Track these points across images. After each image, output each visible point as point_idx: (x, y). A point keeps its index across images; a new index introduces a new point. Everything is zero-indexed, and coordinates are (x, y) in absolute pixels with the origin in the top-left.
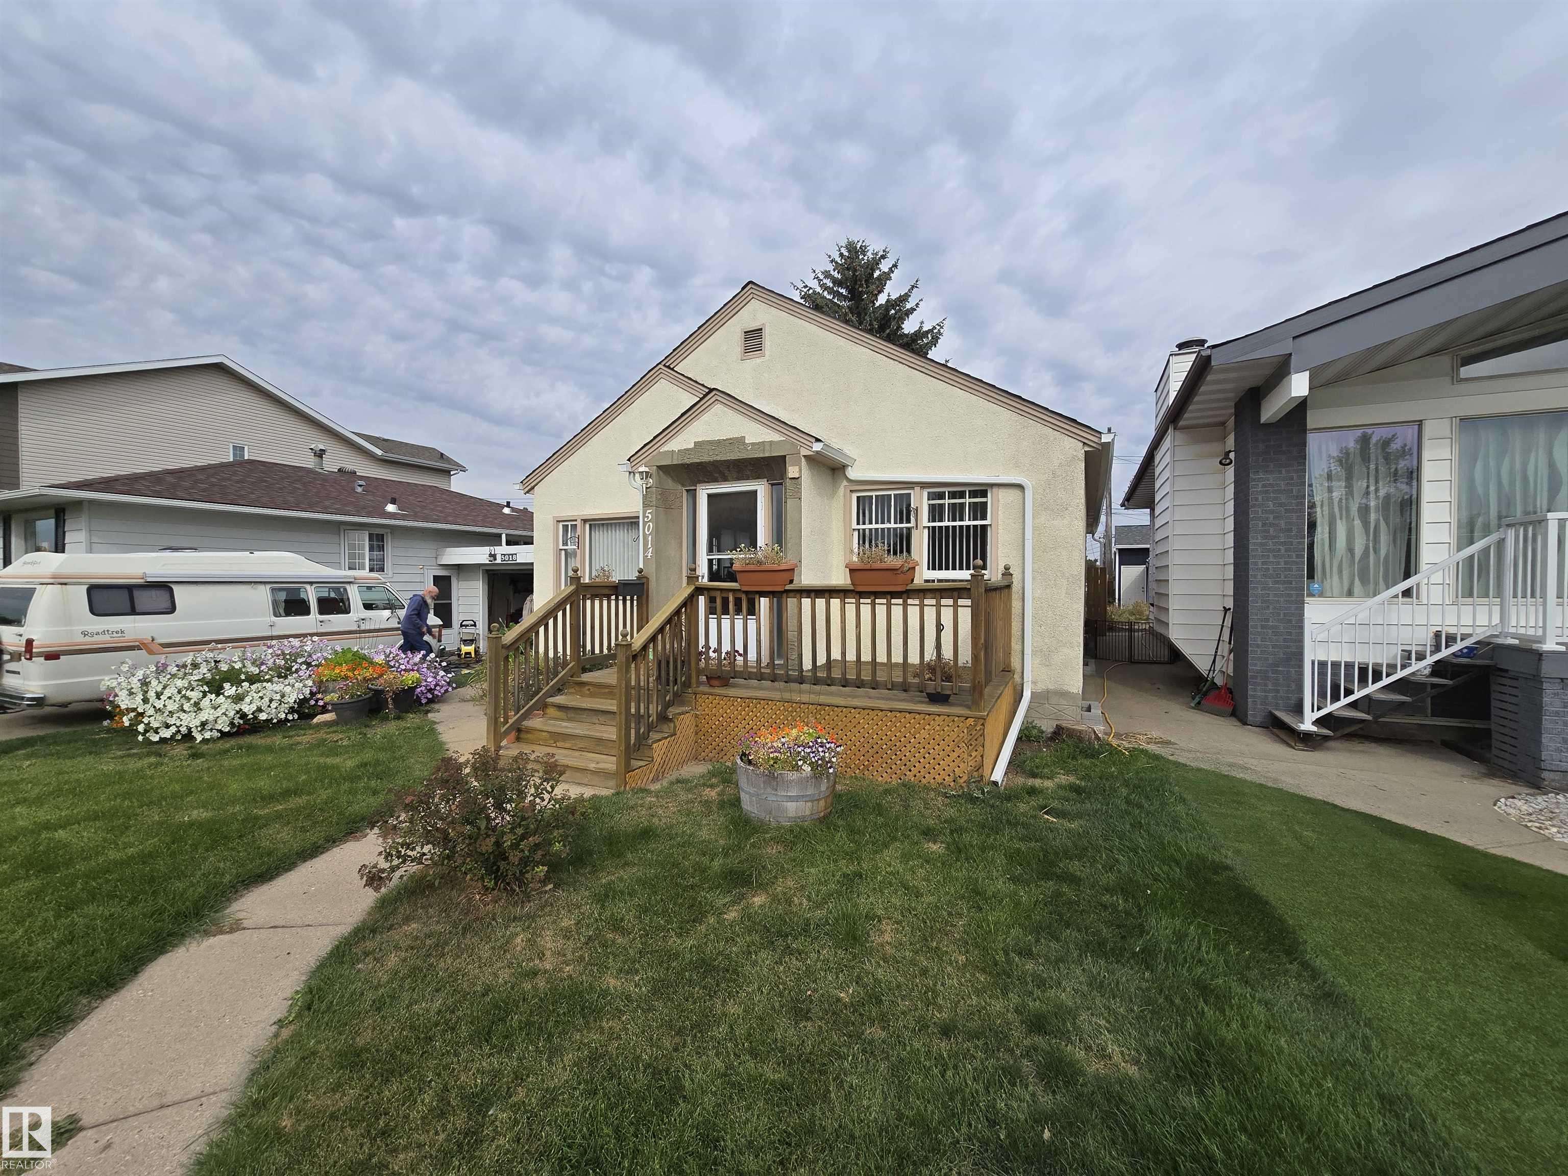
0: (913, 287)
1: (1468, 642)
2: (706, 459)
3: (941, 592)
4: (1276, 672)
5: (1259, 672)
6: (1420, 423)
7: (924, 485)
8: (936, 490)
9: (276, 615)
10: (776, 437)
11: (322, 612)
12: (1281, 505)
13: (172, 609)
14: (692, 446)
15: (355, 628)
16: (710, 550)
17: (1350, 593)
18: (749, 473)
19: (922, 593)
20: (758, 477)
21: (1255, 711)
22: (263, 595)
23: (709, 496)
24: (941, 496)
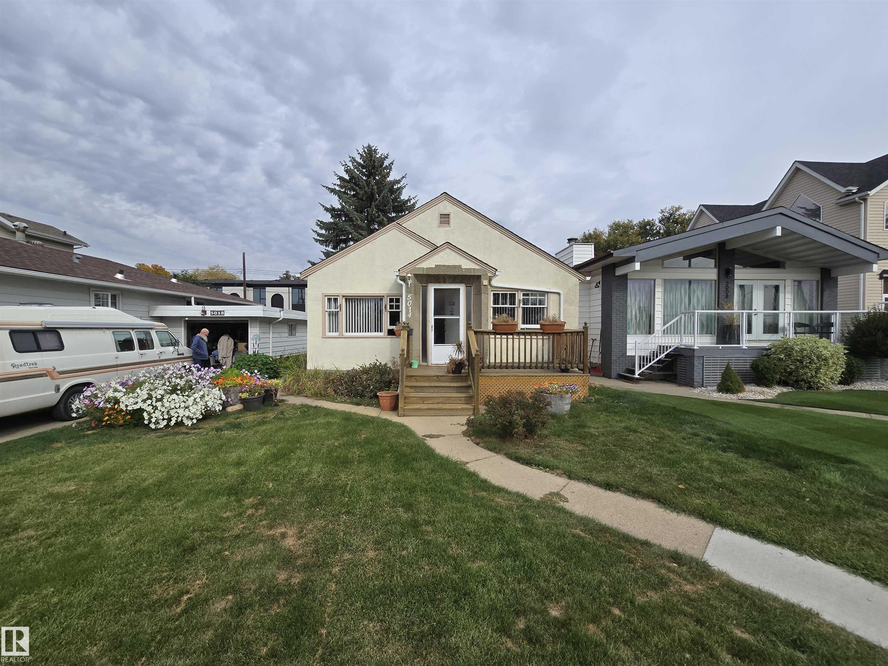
0: (403, 177)
1: (674, 347)
2: (442, 273)
3: (524, 333)
4: (619, 360)
5: (615, 360)
6: (655, 280)
7: (522, 290)
8: (527, 293)
9: (118, 351)
10: (477, 267)
11: (141, 348)
12: (621, 303)
13: (61, 347)
14: (434, 266)
15: (157, 358)
16: (435, 314)
17: (636, 333)
18: (458, 281)
19: (519, 334)
20: (461, 282)
21: (614, 373)
22: (108, 337)
23: (435, 289)
24: (527, 295)
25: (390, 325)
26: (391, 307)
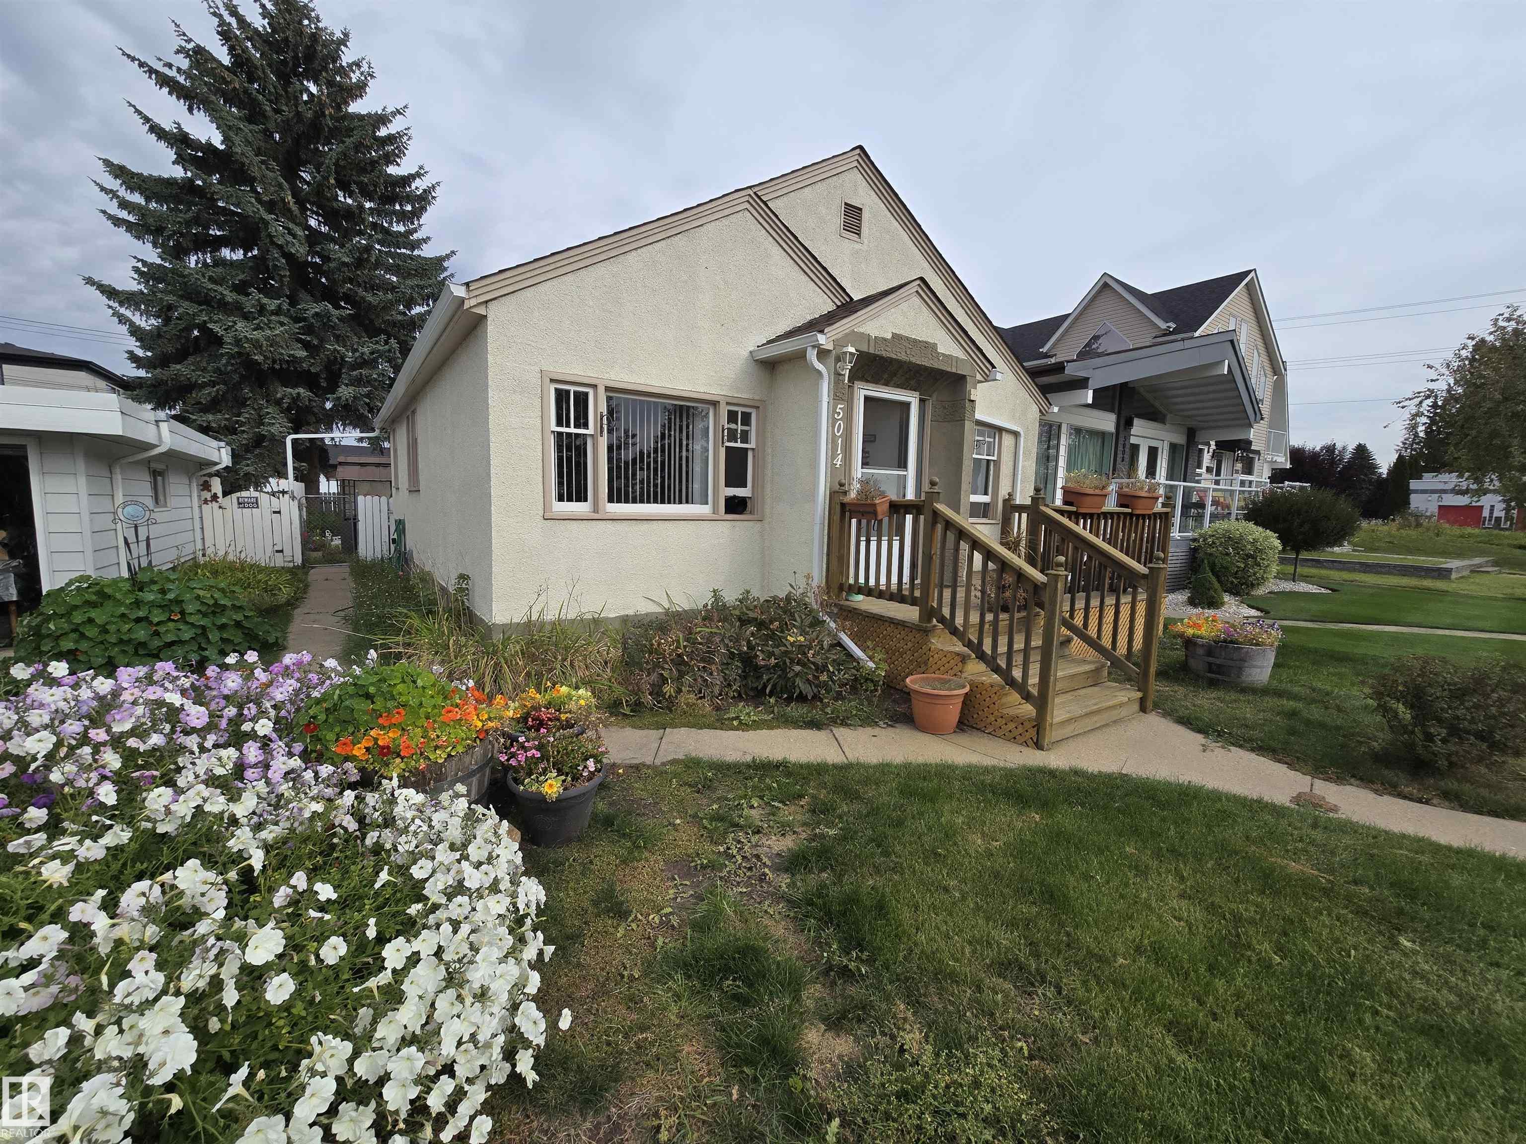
2: (903, 356)
6: (1060, 426)
14: (889, 336)
23: (865, 397)
25: (728, 485)
26: (732, 436)
